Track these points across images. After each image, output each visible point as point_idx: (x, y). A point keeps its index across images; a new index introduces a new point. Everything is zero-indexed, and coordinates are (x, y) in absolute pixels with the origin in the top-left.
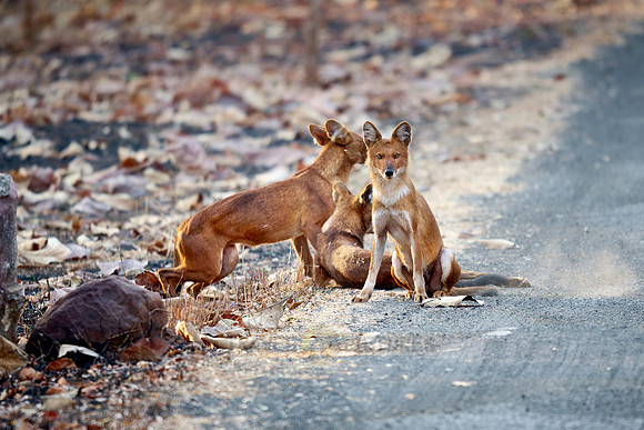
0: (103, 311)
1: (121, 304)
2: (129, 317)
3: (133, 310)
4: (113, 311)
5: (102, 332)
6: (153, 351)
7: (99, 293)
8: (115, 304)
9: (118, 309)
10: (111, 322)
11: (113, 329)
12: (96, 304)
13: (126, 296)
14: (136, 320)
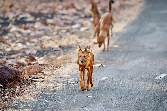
0: (4, 74)
1: (9, 72)
2: (11, 75)
3: (12, 74)
4: (7, 74)
5: (4, 79)
6: (15, 85)
7: (3, 69)
8: (7, 72)
9: (8, 73)
10: (7, 77)
11: (7, 78)
12: (3, 72)
13: (10, 70)
14: (13, 76)
